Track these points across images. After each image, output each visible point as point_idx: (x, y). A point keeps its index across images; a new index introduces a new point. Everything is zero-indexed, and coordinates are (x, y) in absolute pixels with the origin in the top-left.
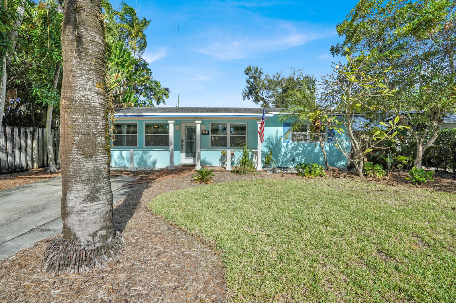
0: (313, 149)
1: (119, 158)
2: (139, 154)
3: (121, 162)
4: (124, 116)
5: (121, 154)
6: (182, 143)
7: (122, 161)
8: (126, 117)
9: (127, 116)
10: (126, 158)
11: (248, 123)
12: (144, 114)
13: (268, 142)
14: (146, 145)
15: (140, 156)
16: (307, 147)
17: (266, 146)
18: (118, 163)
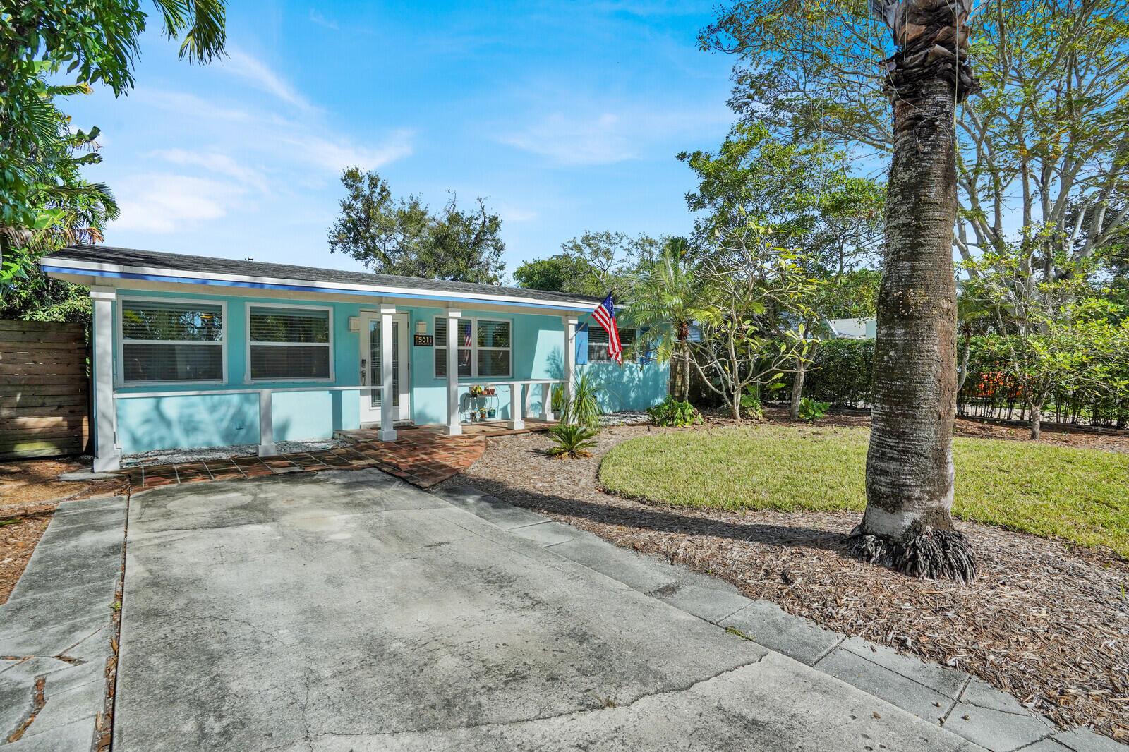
0: (621, 376)
1: (147, 421)
2: (229, 404)
3: (156, 436)
4: (253, 284)
5: (157, 408)
6: (363, 369)
7: (163, 431)
8: (257, 289)
9: (262, 285)
10: (180, 422)
11: (513, 319)
12: (318, 284)
13: (552, 361)
14: (254, 376)
15: (232, 411)
16: (611, 372)
17: (548, 371)
18: (146, 440)
